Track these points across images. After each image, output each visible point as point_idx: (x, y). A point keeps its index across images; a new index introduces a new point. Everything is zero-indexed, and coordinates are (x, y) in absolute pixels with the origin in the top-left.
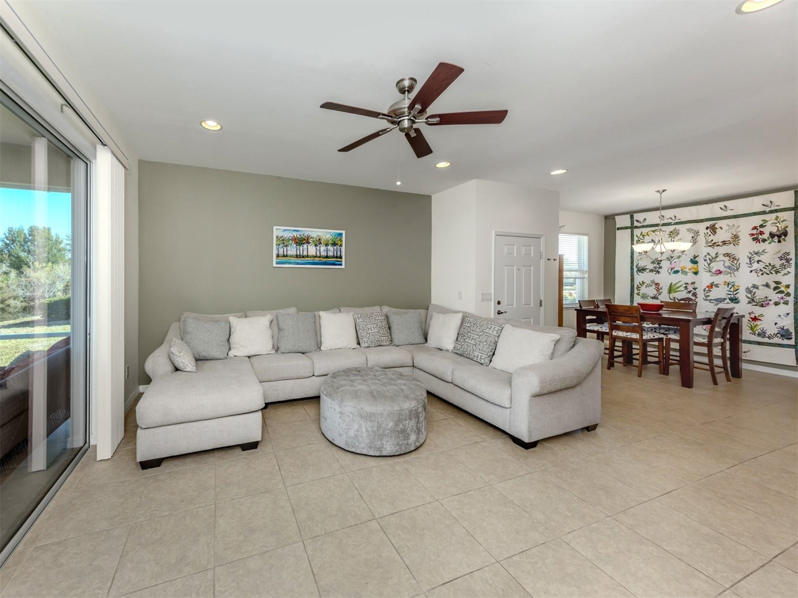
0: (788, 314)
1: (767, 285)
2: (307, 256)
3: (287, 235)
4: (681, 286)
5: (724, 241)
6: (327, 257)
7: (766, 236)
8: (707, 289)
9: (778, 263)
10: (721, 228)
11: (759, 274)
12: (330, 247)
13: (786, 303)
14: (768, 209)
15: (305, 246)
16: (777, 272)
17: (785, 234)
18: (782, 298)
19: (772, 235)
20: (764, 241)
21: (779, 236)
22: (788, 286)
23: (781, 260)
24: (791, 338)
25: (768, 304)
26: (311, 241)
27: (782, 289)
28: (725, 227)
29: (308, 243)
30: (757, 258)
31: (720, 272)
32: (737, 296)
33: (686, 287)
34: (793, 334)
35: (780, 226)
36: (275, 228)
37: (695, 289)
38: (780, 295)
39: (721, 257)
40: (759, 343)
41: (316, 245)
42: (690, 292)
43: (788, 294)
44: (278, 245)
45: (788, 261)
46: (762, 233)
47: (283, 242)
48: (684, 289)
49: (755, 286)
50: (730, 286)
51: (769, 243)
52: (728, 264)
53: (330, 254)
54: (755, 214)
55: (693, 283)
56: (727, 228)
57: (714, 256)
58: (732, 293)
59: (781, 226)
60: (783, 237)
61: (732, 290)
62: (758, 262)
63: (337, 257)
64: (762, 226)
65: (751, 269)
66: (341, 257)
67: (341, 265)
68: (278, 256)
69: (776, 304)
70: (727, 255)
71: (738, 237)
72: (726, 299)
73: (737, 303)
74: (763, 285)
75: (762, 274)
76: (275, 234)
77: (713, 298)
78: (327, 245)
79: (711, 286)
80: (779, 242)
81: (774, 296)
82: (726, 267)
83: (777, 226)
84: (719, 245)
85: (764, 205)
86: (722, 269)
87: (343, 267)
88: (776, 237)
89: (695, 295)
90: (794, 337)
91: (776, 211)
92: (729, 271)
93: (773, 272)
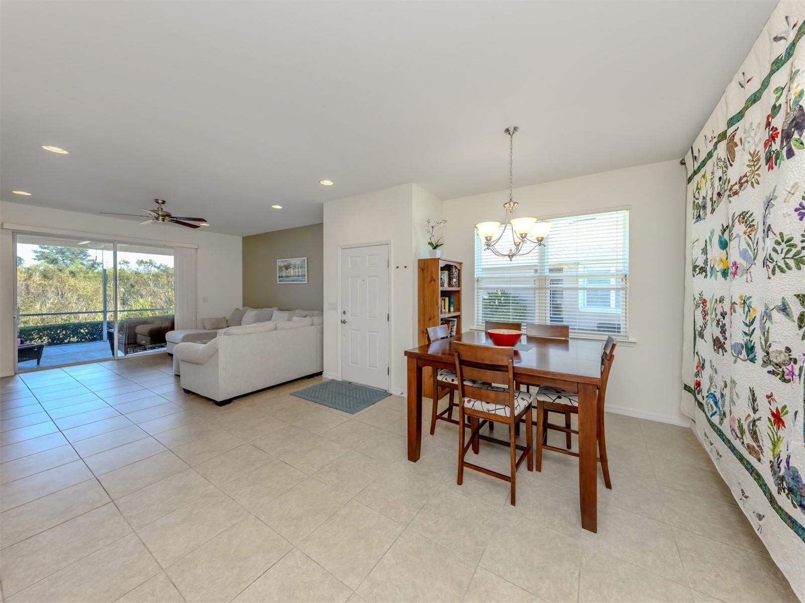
2: (290, 276)
3: (282, 264)
6: (299, 276)
12: (300, 270)
15: (289, 270)
16: (799, 263)
17: (798, 122)
19: (783, 135)
21: (788, 136)
26: (291, 266)
29: (290, 268)
31: (735, 269)
36: (278, 260)
41: (294, 269)
44: (279, 271)
47: (280, 268)
51: (779, 165)
53: (300, 274)
63: (303, 276)
66: (305, 276)
67: (305, 281)
68: (279, 277)
76: (278, 264)
78: (298, 268)
80: (790, 154)
82: (741, 254)
87: (306, 282)
93: (791, 263)
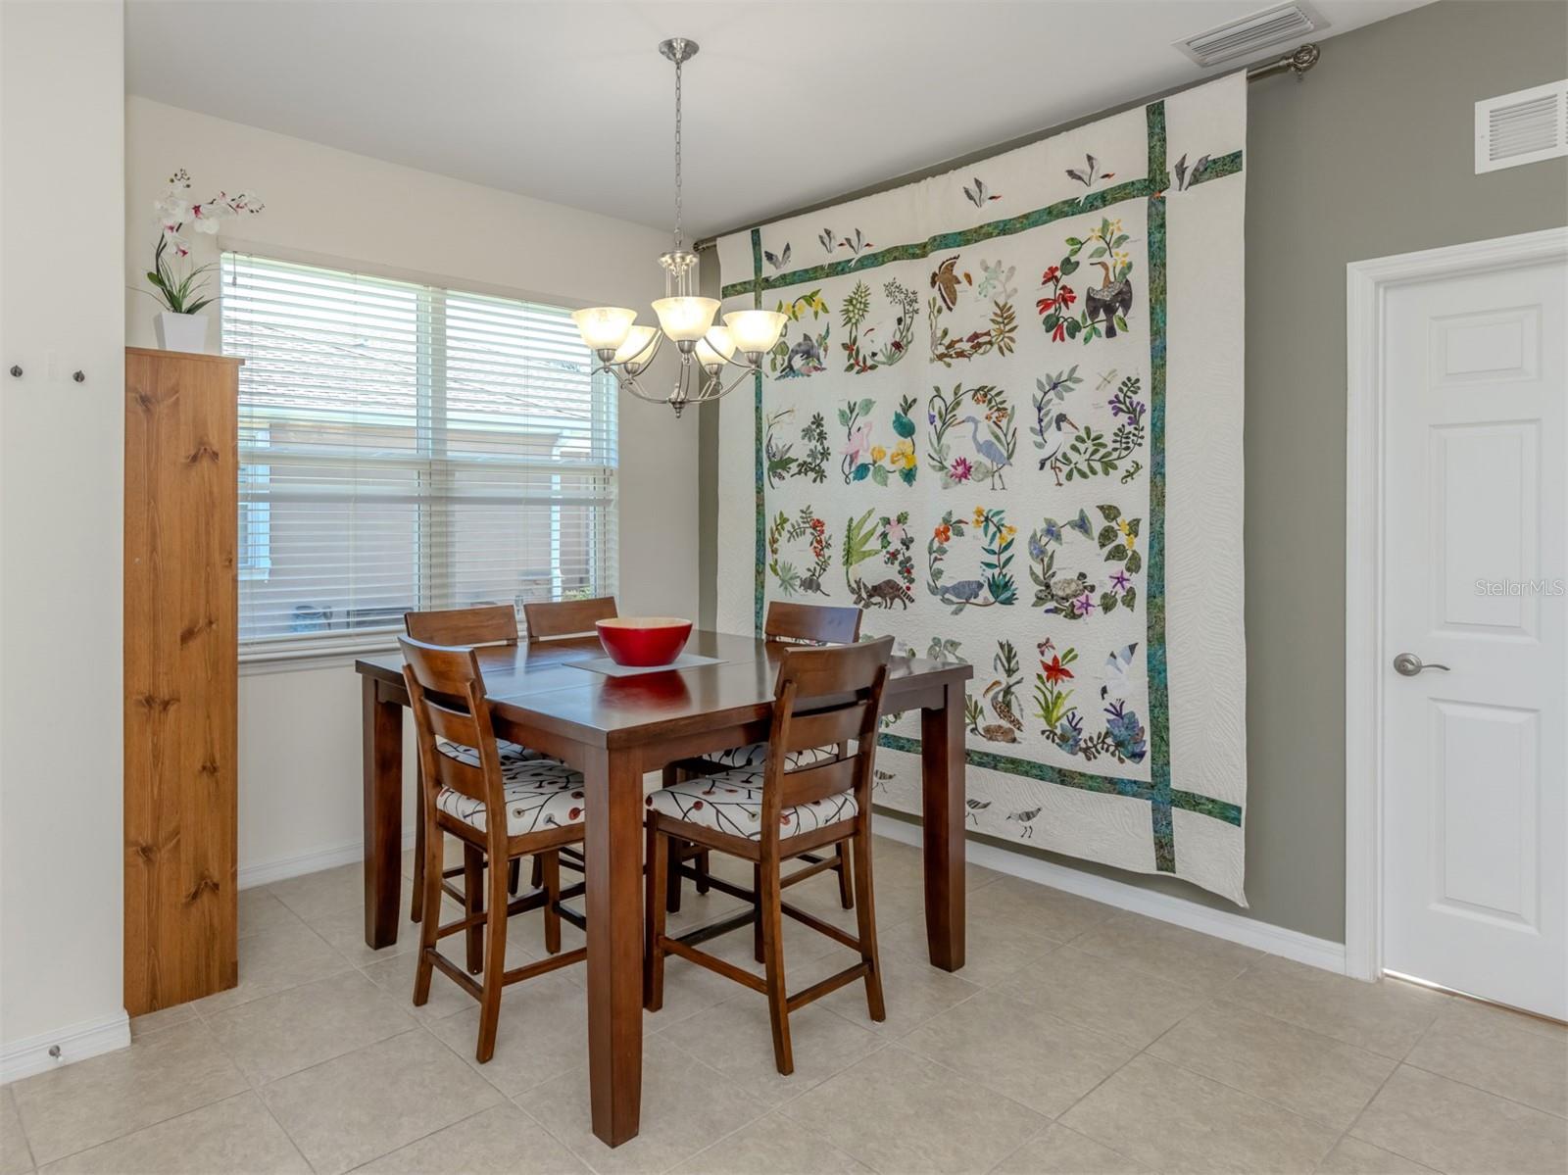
0: (1132, 648)
1: (1082, 525)
4: (871, 533)
5: (976, 336)
7: (1076, 310)
8: (936, 545)
9: (1108, 425)
10: (968, 277)
11: (1062, 477)
13: (1129, 600)
14: (1081, 192)
16: (1109, 466)
17: (1125, 298)
18: (1120, 580)
19: (1094, 305)
20: (1074, 328)
21: (1110, 310)
22: (1134, 528)
23: (1117, 411)
24: (1141, 755)
25: (1087, 605)
27: (1122, 539)
28: (979, 276)
30: (1055, 408)
31: (964, 470)
32: (1008, 570)
33: (884, 535)
34: (1147, 737)
35: (1110, 263)
37: (907, 543)
38: (1118, 567)
39: (969, 407)
40: (1064, 777)
42: (894, 556)
43: (1134, 565)
45: (1135, 414)
46: (1067, 297)
48: (878, 546)
49: (1052, 531)
50: (992, 529)
51: (1086, 340)
52: (984, 435)
54: (1052, 213)
55: (902, 519)
56: (984, 274)
57: (950, 398)
58: (993, 559)
59: (1116, 260)
60: (1120, 312)
61: (995, 547)
62: (1061, 418)
64: (1069, 266)
65: (1045, 453)
69: (1108, 604)
70: (983, 394)
71: (1011, 318)
72: (980, 586)
73: (1009, 601)
74: (1073, 525)
75: (1069, 477)
77: (949, 584)
79: (949, 528)
80: (1111, 332)
81: (1103, 573)
82: (980, 448)
83: (1104, 265)
84: (961, 354)
85: (1071, 173)
86: (973, 457)
88: (1102, 316)
89: (906, 569)
90: (1147, 747)
91: (1103, 199)
92: (987, 462)
93: (1097, 466)
